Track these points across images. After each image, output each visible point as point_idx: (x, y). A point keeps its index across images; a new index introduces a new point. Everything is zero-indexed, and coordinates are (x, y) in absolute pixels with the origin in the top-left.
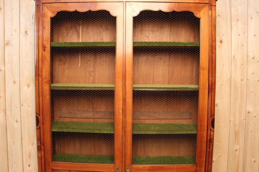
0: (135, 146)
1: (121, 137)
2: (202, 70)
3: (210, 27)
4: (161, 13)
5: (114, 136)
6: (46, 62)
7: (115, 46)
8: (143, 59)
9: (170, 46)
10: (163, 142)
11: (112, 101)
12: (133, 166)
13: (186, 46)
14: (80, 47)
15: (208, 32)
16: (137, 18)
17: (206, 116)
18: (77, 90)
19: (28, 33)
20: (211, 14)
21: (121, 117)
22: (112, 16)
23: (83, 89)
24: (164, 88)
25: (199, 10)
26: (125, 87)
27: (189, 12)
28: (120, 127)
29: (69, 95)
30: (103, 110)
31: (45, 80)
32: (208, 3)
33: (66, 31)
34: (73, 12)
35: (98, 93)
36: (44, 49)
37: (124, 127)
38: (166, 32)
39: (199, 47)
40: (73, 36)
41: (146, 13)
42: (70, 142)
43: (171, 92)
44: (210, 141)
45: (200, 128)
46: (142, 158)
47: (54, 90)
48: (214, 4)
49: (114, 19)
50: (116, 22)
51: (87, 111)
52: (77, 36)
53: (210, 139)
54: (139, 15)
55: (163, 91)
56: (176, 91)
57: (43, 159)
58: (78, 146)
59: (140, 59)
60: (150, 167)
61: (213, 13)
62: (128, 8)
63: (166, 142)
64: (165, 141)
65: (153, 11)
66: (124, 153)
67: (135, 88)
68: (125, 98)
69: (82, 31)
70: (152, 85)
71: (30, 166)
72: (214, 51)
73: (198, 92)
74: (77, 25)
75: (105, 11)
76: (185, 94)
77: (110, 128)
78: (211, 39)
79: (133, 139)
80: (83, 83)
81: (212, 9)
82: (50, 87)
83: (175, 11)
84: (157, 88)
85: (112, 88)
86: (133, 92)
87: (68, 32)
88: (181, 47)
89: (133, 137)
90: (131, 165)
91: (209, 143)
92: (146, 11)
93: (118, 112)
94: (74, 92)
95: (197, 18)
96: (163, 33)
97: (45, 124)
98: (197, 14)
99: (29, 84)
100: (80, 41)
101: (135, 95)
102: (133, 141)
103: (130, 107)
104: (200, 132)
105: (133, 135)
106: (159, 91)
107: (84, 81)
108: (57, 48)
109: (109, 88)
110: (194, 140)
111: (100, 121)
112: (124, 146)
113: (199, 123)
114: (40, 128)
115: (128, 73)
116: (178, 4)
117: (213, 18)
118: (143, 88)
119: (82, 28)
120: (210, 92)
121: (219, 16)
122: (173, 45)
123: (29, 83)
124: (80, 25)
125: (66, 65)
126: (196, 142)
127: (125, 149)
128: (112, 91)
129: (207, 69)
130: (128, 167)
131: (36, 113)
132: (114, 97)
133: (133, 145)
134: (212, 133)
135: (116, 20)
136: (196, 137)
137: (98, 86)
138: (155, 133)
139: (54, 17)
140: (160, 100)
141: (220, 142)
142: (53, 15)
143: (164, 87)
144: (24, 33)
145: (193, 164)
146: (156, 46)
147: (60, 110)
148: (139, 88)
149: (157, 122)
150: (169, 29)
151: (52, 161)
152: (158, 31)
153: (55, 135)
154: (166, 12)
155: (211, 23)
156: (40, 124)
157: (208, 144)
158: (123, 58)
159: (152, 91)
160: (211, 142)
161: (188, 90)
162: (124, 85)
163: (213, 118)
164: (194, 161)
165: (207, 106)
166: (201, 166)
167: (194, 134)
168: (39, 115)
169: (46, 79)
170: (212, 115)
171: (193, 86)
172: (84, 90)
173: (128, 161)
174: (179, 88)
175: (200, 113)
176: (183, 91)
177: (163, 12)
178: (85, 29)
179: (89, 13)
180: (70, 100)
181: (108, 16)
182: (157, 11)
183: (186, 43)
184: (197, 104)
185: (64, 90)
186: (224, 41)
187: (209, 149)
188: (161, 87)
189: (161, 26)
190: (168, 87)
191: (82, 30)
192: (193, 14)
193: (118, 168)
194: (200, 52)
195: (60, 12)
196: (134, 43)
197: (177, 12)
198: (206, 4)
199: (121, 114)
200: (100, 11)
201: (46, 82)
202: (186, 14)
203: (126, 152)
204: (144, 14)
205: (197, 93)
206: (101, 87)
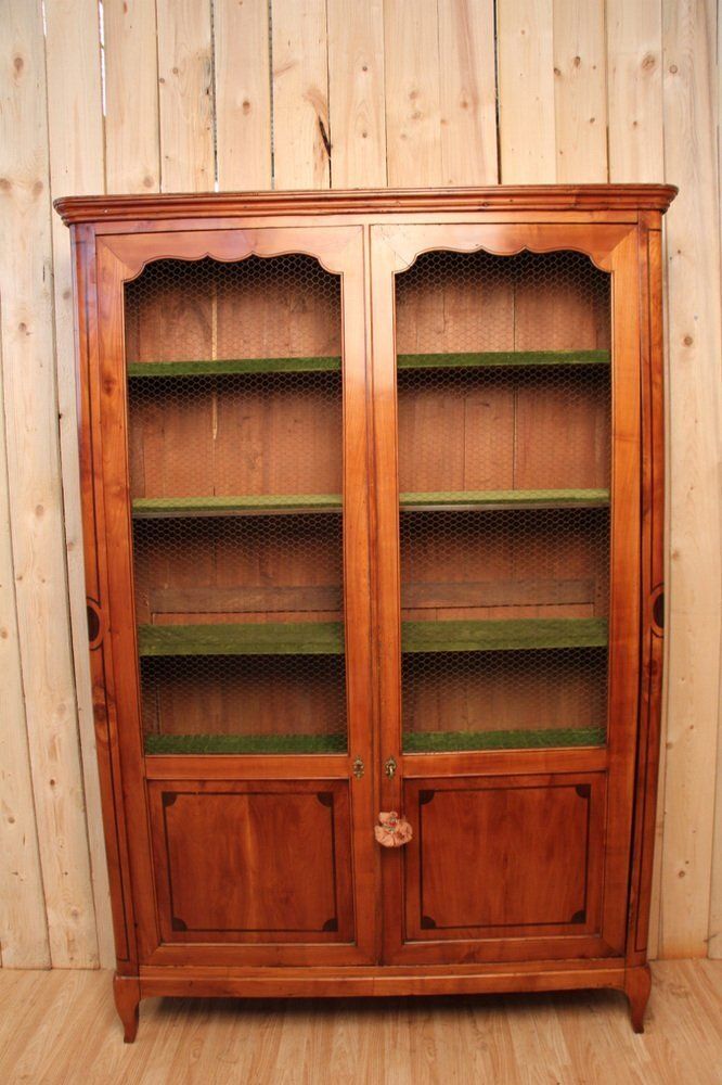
0: (410, 692)
1: (366, 662)
2: (620, 440)
3: (643, 300)
4: (483, 260)
5: (344, 660)
6: (115, 429)
7: (340, 372)
8: (427, 406)
9: (516, 367)
10: (500, 676)
11: (335, 547)
12: (406, 759)
13: (568, 365)
14: (225, 375)
15: (635, 318)
16: (408, 278)
17: (636, 588)
18: (222, 518)
19: (31, 328)
20: (646, 259)
21: (365, 598)
22: (327, 273)
23: (240, 513)
24: (499, 502)
25: (607, 244)
26: (376, 500)
27: (576, 253)
28: (364, 630)
29: (194, 535)
30: (297, 583)
31: (115, 489)
32: (637, 224)
33: (163, 321)
34: (199, 262)
35: (289, 523)
36: (106, 386)
37: (376, 632)
38: (502, 312)
39: (608, 367)
40: (189, 334)
41: (437, 260)
42: (191, 695)
43: (522, 514)
44: (652, 671)
45: (618, 629)
46: (432, 737)
47: (145, 520)
48: (655, 226)
49: (333, 282)
50: (339, 293)
51: (244, 588)
52: (201, 333)
53: (652, 663)
54: (414, 267)
55: (495, 512)
56: (539, 511)
57: (115, 749)
58: (216, 711)
59: (417, 407)
60: (461, 758)
61: (653, 255)
62: (378, 245)
63: (510, 675)
64: (505, 672)
65: (460, 254)
66: (376, 718)
67: (407, 504)
68: (377, 537)
69: (219, 319)
70: (459, 494)
71: (56, 786)
72: (657, 378)
73: (609, 512)
74: (200, 299)
75: (304, 257)
76: (566, 519)
77: (327, 638)
78: (647, 341)
79: (404, 669)
80: (227, 492)
81: (648, 241)
82: (133, 510)
83: (530, 253)
84: (477, 502)
85: (335, 505)
86: (401, 518)
87: (173, 324)
88: (550, 367)
89: (404, 662)
90: (400, 754)
91: (648, 676)
92: (436, 252)
93: (354, 584)
94: (210, 525)
95: (600, 272)
96: (491, 316)
97: (118, 632)
98: (601, 259)
99: (41, 504)
100: (215, 357)
101: (407, 528)
102: (405, 677)
103: (392, 565)
104: (617, 640)
105: (404, 655)
106: (483, 512)
107: (231, 486)
108: (151, 380)
109: (323, 505)
110: (598, 669)
111: (290, 619)
112: (375, 693)
113: (614, 613)
114: (101, 646)
115: (381, 454)
116: (539, 229)
117: (651, 271)
118: (431, 503)
119: (218, 308)
120: (646, 512)
121: (679, 252)
122: (526, 364)
123: (42, 500)
124: (211, 298)
125: (170, 436)
126: (605, 673)
127: (380, 700)
128: (335, 515)
129: (637, 439)
130: (391, 762)
131: (88, 598)
132: (341, 536)
133: (404, 689)
134: (656, 641)
135: (339, 286)
136: (604, 658)
137: (290, 502)
138: (473, 647)
139: (136, 281)
140: (488, 542)
141: (691, 680)
142: (132, 274)
143: (499, 497)
144: (16, 328)
145: (599, 744)
146: (470, 368)
147: (154, 589)
148: (420, 503)
149: (481, 615)
150: (509, 303)
151: (146, 750)
152: (473, 311)
153: (152, 666)
154: (501, 257)
155: (646, 289)
156: (104, 632)
157: (643, 678)
158: (367, 410)
159: (460, 513)
160: (655, 673)
161: (576, 505)
162: (373, 495)
163: (659, 593)
164: (601, 737)
165: (637, 555)
166: (622, 751)
167: (599, 648)
168: (99, 603)
169: (119, 484)
170: (655, 584)
171: (591, 494)
172: (244, 517)
173: (391, 742)
174: (546, 501)
175: (615, 578)
176: (562, 510)
177: (489, 255)
178: (228, 310)
179: (251, 264)
180: (200, 551)
181: (315, 272)
182: (472, 254)
183: (568, 355)
184: (604, 549)
185: (177, 519)
186: (698, 339)
187: (650, 693)
188: (488, 497)
189: (485, 295)
190: (511, 497)
191: (218, 314)
192: (587, 259)
193: (359, 766)
194: (610, 384)
195: (154, 263)
196: (400, 358)
197: (536, 255)
198: (630, 227)
199: (365, 590)
200: (286, 256)
201: (118, 495)
202: (564, 259)
203: (383, 711)
204: (431, 263)
205: (605, 515)
206: (300, 506)
